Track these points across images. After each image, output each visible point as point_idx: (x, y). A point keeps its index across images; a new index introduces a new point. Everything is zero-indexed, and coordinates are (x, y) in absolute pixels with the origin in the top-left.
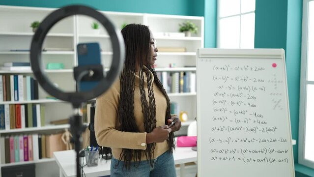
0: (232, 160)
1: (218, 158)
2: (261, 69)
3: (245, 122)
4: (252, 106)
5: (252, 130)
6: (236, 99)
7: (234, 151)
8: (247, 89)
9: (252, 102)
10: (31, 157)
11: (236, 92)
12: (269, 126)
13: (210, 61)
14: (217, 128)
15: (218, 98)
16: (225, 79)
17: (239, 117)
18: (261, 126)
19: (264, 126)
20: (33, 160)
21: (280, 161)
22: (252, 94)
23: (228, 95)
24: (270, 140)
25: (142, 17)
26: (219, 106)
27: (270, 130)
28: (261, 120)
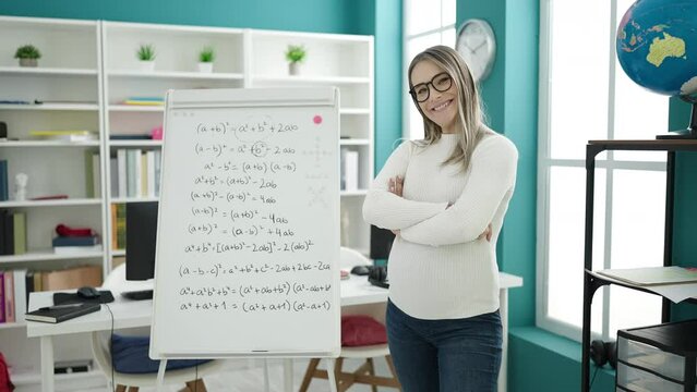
0: (221, 307)
1: (194, 305)
2: (291, 128)
3: (252, 233)
4: (268, 201)
5: (264, 249)
6: (237, 189)
7: (226, 289)
8: (260, 168)
9: (268, 193)
10: (10, 315)
11: (239, 175)
12: (297, 239)
13: (192, 114)
14: (196, 248)
15: (203, 188)
16: (218, 150)
17: (242, 223)
18: (281, 241)
19: (288, 240)
20: (14, 320)
21: (314, 306)
22: (269, 178)
23: (222, 182)
24: (297, 267)
25: (241, 36)
26: (202, 203)
27: (298, 247)
28: (283, 228)
